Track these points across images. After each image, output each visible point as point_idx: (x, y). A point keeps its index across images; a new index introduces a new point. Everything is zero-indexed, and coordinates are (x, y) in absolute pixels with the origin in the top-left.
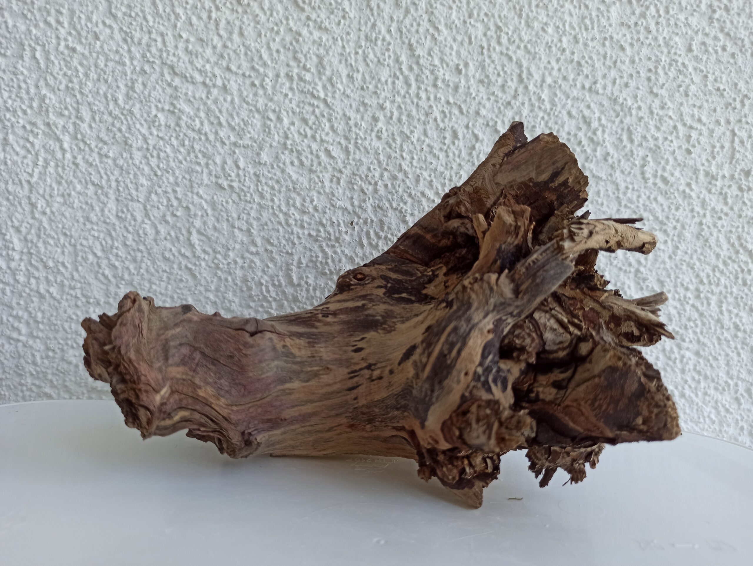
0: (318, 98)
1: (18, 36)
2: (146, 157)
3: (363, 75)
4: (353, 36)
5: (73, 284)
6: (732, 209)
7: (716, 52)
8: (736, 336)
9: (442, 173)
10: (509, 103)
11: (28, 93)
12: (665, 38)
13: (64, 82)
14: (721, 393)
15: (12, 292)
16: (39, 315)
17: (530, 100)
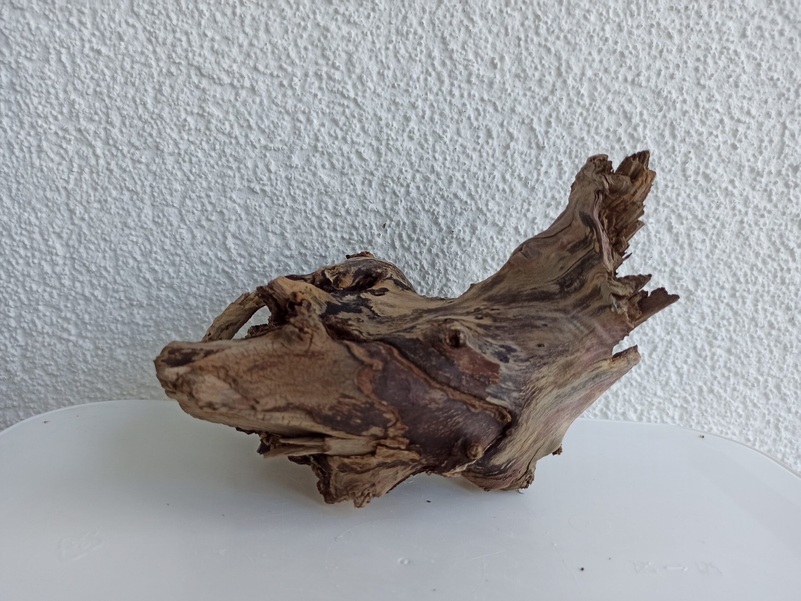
0: (348, 98)
1: (42, 39)
2: (178, 162)
3: (394, 72)
4: (383, 30)
5: (116, 287)
6: (776, 206)
7: (773, 37)
8: (770, 334)
9: (475, 174)
10: (546, 99)
11: (57, 98)
12: (717, 23)
13: (92, 86)
14: (750, 389)
15: (59, 295)
16: (87, 317)
17: (568, 95)
